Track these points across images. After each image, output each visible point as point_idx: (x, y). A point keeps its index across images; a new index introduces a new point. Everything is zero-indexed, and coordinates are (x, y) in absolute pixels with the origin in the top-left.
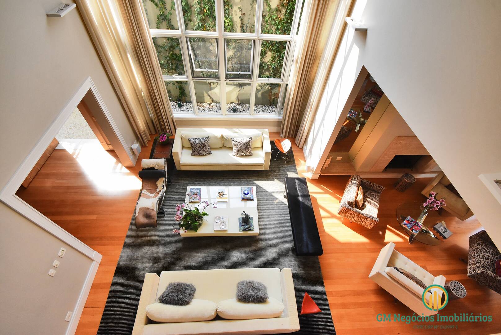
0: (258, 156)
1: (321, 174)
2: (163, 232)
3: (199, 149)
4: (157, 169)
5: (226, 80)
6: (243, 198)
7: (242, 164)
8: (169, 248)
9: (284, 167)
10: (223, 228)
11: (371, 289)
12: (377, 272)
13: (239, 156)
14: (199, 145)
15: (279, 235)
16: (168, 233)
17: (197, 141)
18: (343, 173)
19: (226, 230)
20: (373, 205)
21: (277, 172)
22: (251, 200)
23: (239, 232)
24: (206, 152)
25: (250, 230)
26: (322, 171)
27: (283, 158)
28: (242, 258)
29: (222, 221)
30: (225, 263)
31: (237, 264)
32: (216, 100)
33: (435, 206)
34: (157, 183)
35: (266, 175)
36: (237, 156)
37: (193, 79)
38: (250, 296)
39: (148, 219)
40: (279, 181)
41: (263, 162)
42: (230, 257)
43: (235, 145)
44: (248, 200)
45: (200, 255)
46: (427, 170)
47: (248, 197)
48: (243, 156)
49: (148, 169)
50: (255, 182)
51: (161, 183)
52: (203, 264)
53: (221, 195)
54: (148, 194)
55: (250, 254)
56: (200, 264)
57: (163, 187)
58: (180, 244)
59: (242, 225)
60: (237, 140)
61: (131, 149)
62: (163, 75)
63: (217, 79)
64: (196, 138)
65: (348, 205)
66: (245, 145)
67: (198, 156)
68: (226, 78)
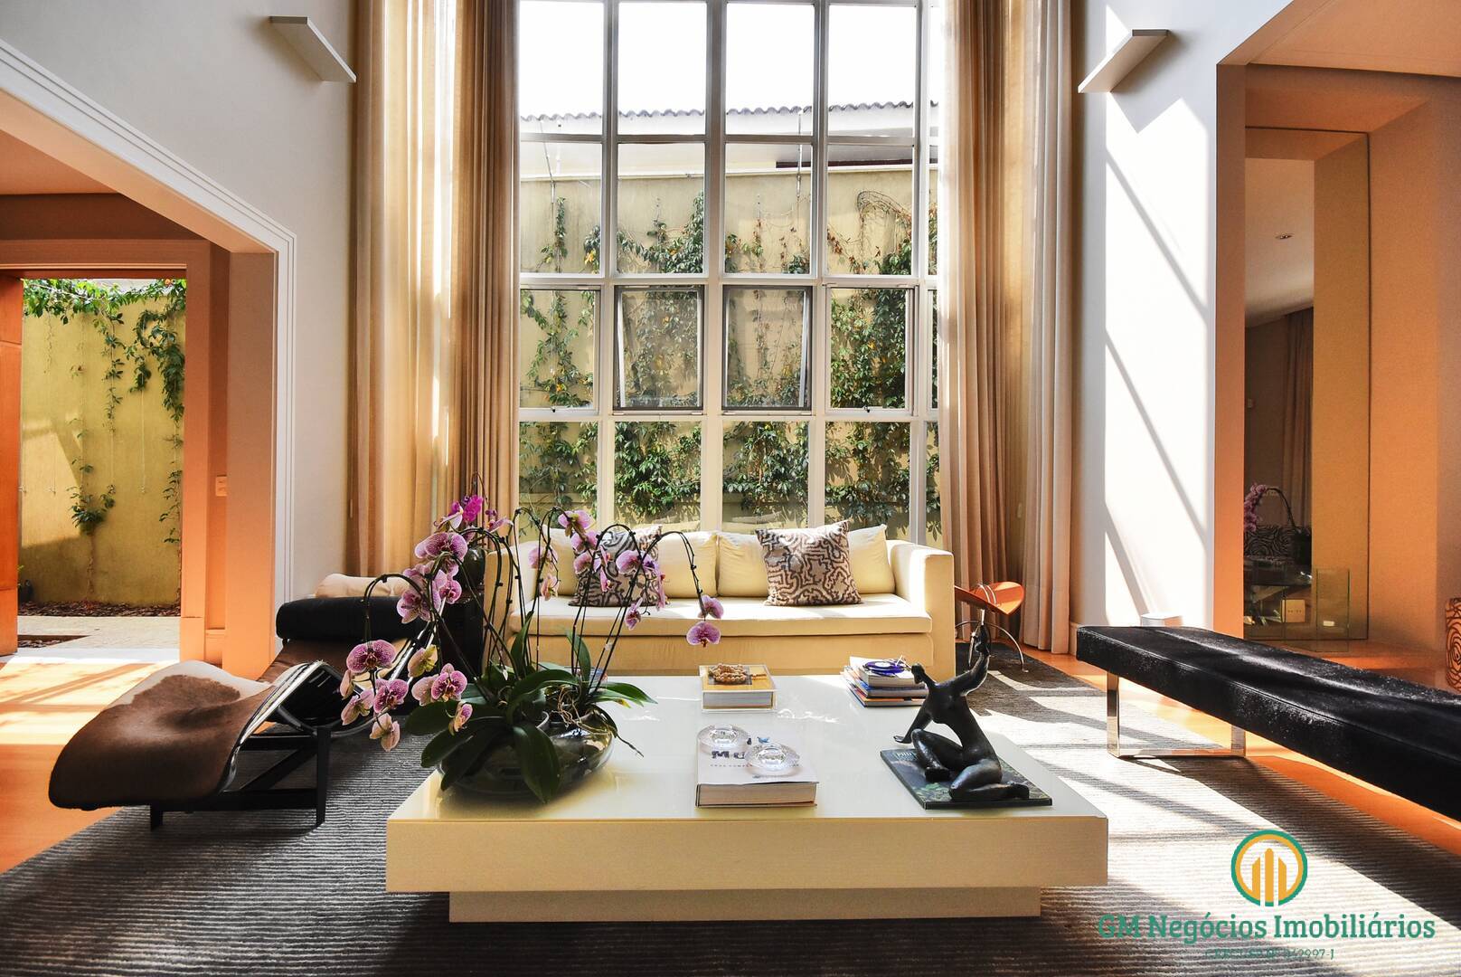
5: (723, 414)
36: (788, 605)
37: (617, 413)
43: (776, 553)
59: (933, 780)
60: (783, 534)
63: (695, 412)
66: (820, 549)
67: (602, 606)
68: (723, 408)
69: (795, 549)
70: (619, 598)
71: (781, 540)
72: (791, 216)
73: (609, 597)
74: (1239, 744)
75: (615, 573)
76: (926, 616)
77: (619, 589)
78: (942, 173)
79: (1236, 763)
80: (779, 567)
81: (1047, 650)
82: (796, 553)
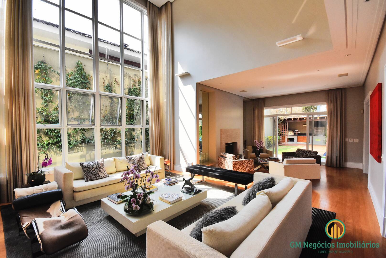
5: (101, 127)
10: (177, 197)
14: (95, 166)
17: (91, 163)
24: (103, 173)
25: (200, 191)
34: (48, 211)
37: (68, 126)
43: (131, 161)
51: (56, 208)
59: (190, 192)
63: (93, 126)
66: (140, 159)
67: (95, 180)
68: (101, 125)
69: (135, 160)
70: (99, 177)
71: (132, 158)
72: (105, 73)
73: (96, 177)
74: (203, 179)
75: (97, 172)
76: (161, 169)
77: (99, 175)
78: (149, 79)
79: (204, 181)
80: (133, 164)
81: (170, 170)
82: (136, 160)
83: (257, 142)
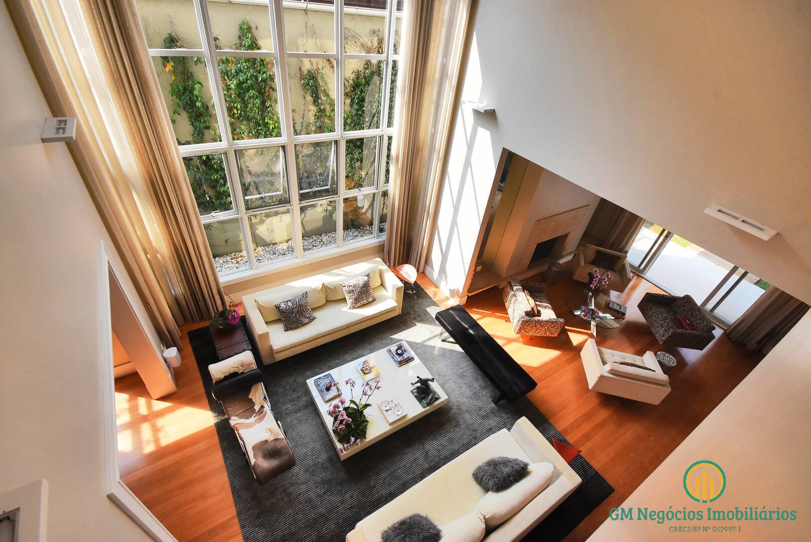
0: (384, 298)
1: (470, 295)
2: (302, 473)
3: (298, 317)
4: (242, 373)
5: (300, 204)
6: (400, 362)
7: (368, 317)
8: (329, 490)
9: (418, 304)
10: (401, 414)
11: (596, 403)
12: (599, 376)
13: (358, 307)
14: (296, 309)
15: (468, 392)
16: (311, 470)
17: (290, 304)
18: (491, 284)
19: (406, 416)
20: (545, 307)
21: (413, 313)
22: (410, 360)
23: (424, 410)
24: (308, 318)
25: (437, 399)
26: (469, 291)
27: (409, 292)
28: (444, 446)
29: (392, 405)
30: (426, 466)
31: (442, 457)
32: (270, 241)
33: (603, 283)
34: (250, 397)
35: (402, 323)
36: (356, 308)
37: (248, 212)
38: (509, 475)
39: (276, 459)
40: (423, 323)
41: (395, 304)
42: (427, 452)
43: (349, 292)
44: (407, 361)
45: (384, 475)
46: (564, 253)
47: (406, 357)
48: (364, 305)
49: (226, 378)
50: (392, 337)
51: (257, 393)
52: (396, 485)
53: (365, 371)
54: (243, 421)
55: (449, 435)
56: (392, 488)
57: (265, 398)
58: (342, 475)
59: (423, 398)
60: (351, 284)
61: (165, 360)
62: (201, 215)
63: (286, 205)
64: (287, 300)
65: (526, 317)
66: (364, 288)
70: (302, 324)
73: (298, 325)
83: (598, 274)
